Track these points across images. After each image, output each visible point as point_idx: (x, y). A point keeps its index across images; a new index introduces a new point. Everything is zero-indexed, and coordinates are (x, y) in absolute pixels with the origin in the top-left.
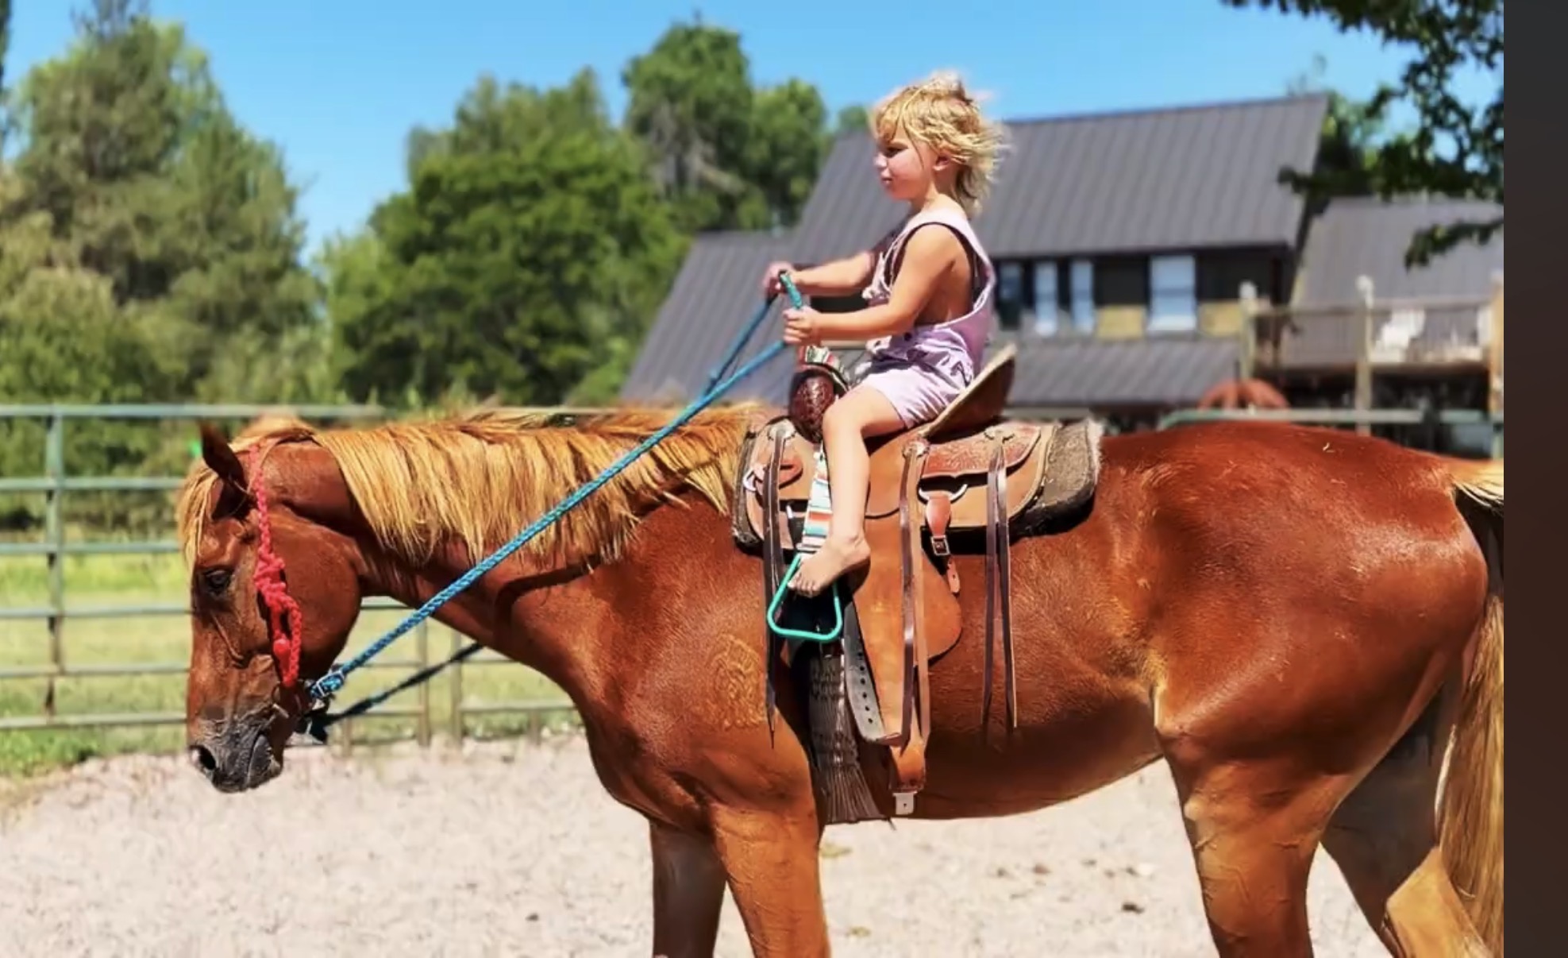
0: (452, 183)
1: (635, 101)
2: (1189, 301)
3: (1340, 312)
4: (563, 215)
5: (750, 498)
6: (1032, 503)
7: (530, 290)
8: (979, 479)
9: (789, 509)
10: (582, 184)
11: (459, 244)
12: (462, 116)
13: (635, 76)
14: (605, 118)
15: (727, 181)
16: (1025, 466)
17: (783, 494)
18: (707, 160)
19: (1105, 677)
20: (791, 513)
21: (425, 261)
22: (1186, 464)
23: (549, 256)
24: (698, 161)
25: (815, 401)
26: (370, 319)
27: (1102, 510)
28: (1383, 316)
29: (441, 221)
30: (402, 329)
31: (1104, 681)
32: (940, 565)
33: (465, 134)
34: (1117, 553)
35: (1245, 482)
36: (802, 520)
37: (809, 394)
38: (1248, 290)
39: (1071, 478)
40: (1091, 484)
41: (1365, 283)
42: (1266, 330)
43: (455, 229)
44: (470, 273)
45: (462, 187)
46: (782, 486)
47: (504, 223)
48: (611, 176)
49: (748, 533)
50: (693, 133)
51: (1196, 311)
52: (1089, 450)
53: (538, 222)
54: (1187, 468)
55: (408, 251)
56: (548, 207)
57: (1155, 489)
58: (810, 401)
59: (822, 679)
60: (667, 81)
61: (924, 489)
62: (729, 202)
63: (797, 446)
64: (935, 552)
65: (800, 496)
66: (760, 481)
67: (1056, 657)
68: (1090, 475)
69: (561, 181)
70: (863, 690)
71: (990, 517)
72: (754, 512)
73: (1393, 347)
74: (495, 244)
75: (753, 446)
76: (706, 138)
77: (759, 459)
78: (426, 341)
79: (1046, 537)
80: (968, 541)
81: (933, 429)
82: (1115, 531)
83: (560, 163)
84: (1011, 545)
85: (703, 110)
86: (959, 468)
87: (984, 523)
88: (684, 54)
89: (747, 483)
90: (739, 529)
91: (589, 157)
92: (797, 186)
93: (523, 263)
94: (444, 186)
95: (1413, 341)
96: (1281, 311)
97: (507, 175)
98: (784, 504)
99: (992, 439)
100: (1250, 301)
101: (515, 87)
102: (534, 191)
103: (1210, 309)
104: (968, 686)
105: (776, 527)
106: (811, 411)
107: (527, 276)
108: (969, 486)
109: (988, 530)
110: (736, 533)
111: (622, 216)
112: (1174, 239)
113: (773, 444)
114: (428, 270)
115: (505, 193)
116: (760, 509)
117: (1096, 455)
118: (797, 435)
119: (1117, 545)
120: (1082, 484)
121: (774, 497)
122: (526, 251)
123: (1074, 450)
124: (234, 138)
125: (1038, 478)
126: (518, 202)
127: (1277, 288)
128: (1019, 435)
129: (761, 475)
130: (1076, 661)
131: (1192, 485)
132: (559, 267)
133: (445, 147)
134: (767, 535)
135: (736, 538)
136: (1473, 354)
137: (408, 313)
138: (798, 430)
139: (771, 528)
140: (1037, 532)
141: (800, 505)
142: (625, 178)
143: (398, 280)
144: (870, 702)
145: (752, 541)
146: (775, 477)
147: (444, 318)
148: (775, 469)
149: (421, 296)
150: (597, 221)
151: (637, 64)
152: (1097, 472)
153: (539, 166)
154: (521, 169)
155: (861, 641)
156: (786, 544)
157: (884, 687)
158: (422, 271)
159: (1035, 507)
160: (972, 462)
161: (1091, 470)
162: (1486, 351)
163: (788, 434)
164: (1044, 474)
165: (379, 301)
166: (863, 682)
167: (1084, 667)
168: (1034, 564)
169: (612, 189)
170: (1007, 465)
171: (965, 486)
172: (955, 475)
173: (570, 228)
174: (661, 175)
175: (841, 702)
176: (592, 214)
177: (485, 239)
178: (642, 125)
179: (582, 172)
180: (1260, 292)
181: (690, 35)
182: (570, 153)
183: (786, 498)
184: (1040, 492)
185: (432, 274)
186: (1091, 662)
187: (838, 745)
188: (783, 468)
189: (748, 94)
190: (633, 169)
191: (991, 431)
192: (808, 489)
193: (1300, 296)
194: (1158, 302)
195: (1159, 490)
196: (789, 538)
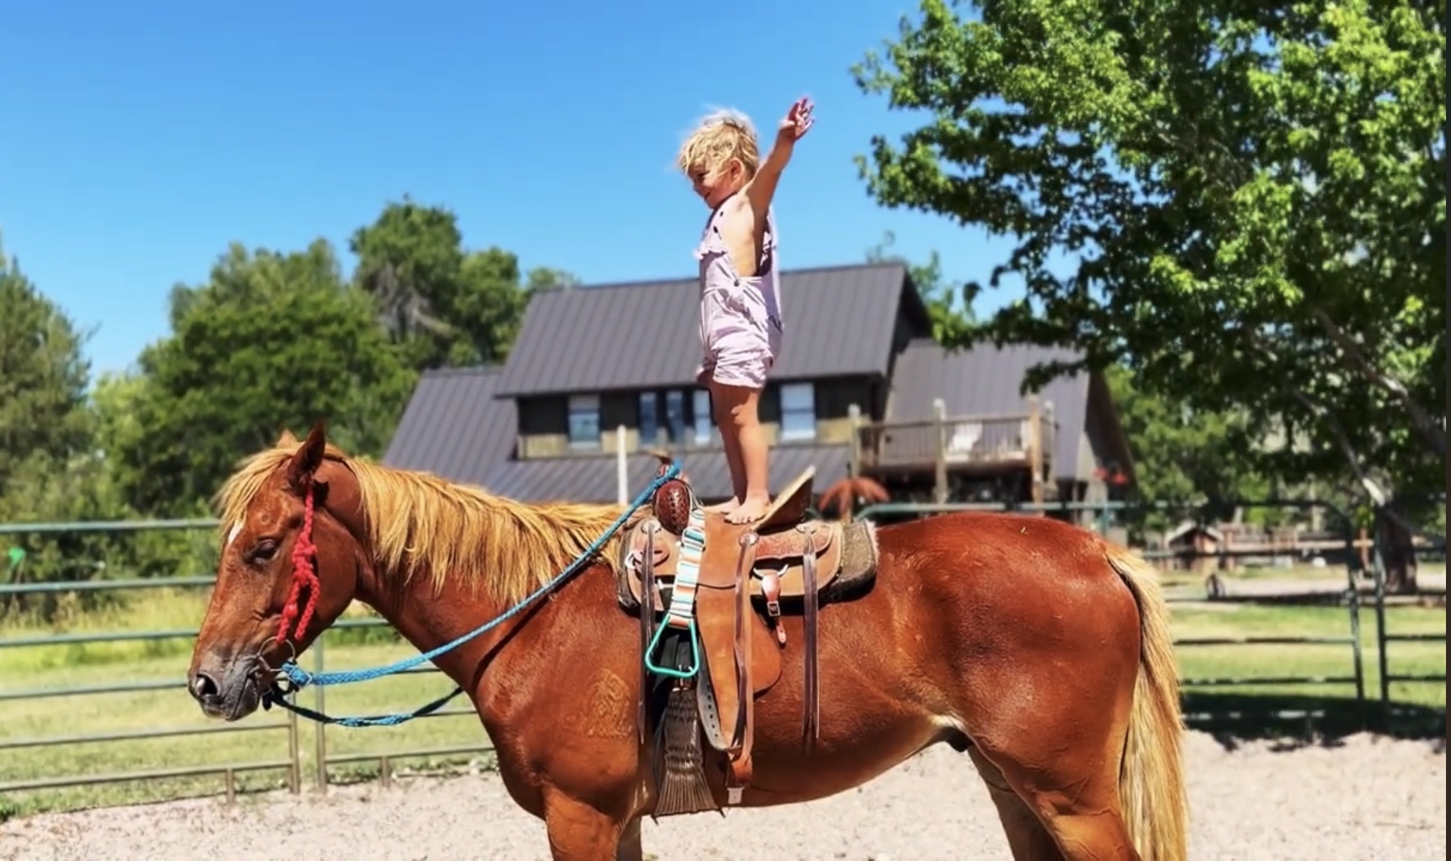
0: (215, 331)
1: (364, 264)
2: (810, 417)
3: (923, 424)
4: (312, 357)
5: (631, 574)
6: (835, 578)
7: (284, 416)
8: (797, 561)
9: (660, 581)
10: (326, 331)
11: (222, 379)
12: (218, 275)
13: (360, 243)
14: (337, 277)
15: (442, 327)
16: (828, 552)
17: (658, 571)
18: (422, 310)
19: (897, 701)
20: (661, 585)
21: (194, 394)
22: (936, 551)
23: (299, 389)
24: (415, 311)
25: (677, 505)
26: (146, 442)
27: (881, 586)
28: (951, 426)
29: (207, 362)
30: (176, 450)
31: (896, 704)
32: (771, 624)
33: (221, 289)
34: (895, 617)
35: (978, 560)
36: (671, 589)
37: (672, 499)
38: (854, 410)
39: (860, 562)
40: (874, 566)
41: (939, 403)
42: (868, 439)
43: (219, 367)
44: (232, 403)
45: (225, 333)
46: (656, 565)
47: (259, 362)
48: (350, 325)
49: (631, 601)
50: (411, 289)
51: (816, 427)
52: (870, 542)
53: (291, 361)
54: (938, 554)
55: (179, 385)
56: (299, 349)
57: (919, 572)
58: (673, 505)
59: (681, 705)
60: (391, 248)
61: (758, 568)
62: (443, 344)
63: (663, 538)
64: (771, 614)
65: (668, 572)
66: (639, 563)
67: (859, 687)
68: (874, 559)
69: (309, 328)
70: (710, 712)
71: (806, 589)
72: (634, 583)
73: (961, 452)
74: (253, 381)
75: (630, 537)
76: (422, 293)
77: (636, 547)
78: (197, 458)
79: (844, 604)
80: (792, 606)
81: (762, 525)
82: (893, 601)
83: (308, 314)
84: (820, 608)
85: (420, 270)
86: (783, 553)
87: (802, 592)
88: (403, 226)
89: (628, 563)
90: (622, 596)
91: (332, 309)
92: (499, 331)
93: (277, 394)
94: (209, 333)
95: (976, 444)
96: (878, 424)
97: (262, 323)
98: (657, 578)
99: (801, 532)
100: (856, 417)
101: (260, 252)
102: (286, 337)
103: (825, 424)
104: (792, 710)
105: (652, 594)
106: (674, 512)
107: (281, 404)
108: (790, 566)
109: (806, 598)
110: (621, 599)
111: (359, 356)
112: (796, 371)
113: (646, 537)
114: (195, 402)
115: (258, 338)
116: (639, 582)
117: (875, 544)
118: (663, 529)
119: (896, 611)
120: (869, 566)
121: (650, 574)
122: (279, 385)
123: (860, 541)
124: (25, 296)
125: (838, 560)
126: (272, 345)
127: (874, 409)
128: (819, 530)
129: (639, 558)
130: (874, 690)
131: (943, 568)
132: (308, 397)
133: (206, 301)
134: (644, 601)
135: (620, 603)
136: (1019, 455)
137: (178, 437)
138: (663, 525)
139: (647, 596)
140: (837, 600)
141: (669, 579)
142: (361, 325)
143: (172, 409)
144: (715, 722)
145: (633, 605)
146: (650, 558)
147: (211, 440)
148: (650, 553)
149: (189, 423)
150: (339, 360)
151: (362, 233)
152: (877, 557)
153: (291, 317)
154: (275, 319)
155: (709, 678)
156: (659, 607)
157: (724, 710)
158: (192, 401)
159: (837, 581)
160: (790, 549)
161: (873, 555)
162: (1028, 452)
163: (656, 528)
164: (842, 558)
165: (156, 427)
166: (710, 707)
167: (881, 694)
168: (837, 623)
169: (351, 334)
170: (816, 550)
171: (786, 566)
172: (781, 557)
173: (317, 366)
174: (387, 323)
175: (695, 723)
176: (334, 355)
177: (244, 375)
178: (370, 282)
179: (326, 321)
180: (863, 412)
181: (408, 211)
182: (316, 306)
183: (659, 574)
184: (840, 571)
185: (200, 403)
186: (886, 691)
187: (689, 755)
188: (657, 552)
189: (458, 259)
190: (366, 317)
191: (801, 527)
192: (675, 568)
193: (891, 414)
194: (787, 419)
195: (922, 571)
196: (661, 603)
